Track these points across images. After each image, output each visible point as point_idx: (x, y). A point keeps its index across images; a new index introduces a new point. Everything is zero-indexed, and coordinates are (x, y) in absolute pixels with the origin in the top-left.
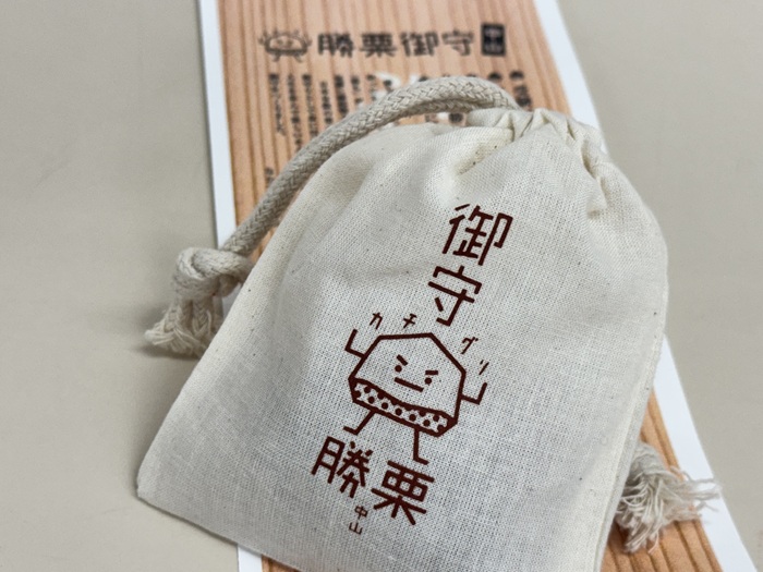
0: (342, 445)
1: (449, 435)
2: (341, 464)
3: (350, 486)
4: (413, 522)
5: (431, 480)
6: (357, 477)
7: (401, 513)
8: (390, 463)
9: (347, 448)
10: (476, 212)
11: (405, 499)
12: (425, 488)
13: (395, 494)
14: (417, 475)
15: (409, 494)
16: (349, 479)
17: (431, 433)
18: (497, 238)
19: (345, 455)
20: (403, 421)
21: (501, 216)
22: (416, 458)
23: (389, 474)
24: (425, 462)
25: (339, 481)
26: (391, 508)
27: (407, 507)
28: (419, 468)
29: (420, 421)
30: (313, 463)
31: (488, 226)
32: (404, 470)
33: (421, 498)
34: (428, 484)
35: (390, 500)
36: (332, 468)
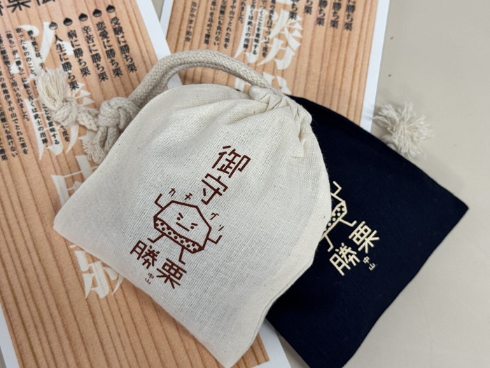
0: (146, 246)
1: (198, 254)
2: (144, 254)
3: (147, 264)
4: (174, 288)
5: (185, 272)
6: (151, 261)
7: (169, 281)
8: (167, 259)
9: (148, 248)
10: (233, 152)
11: (172, 277)
12: (181, 275)
13: (167, 274)
14: (179, 268)
15: (174, 275)
16: (147, 261)
17: (190, 251)
18: (240, 166)
19: (146, 250)
20: (177, 242)
21: (245, 156)
22: (180, 260)
23: (166, 264)
24: (184, 263)
25: (142, 260)
26: (165, 278)
27: (172, 280)
28: (180, 265)
29: (185, 244)
30: (131, 249)
31: (237, 160)
32: (173, 264)
33: (179, 278)
34: (183, 273)
35: (165, 275)
36: (140, 254)
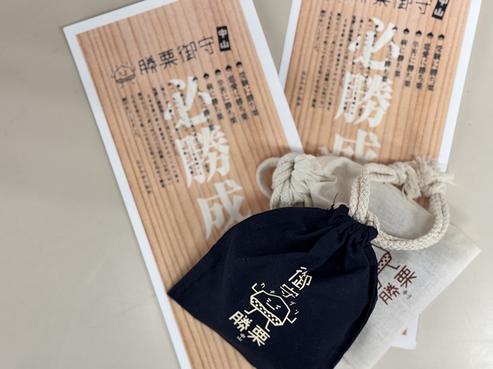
0: (383, 292)
1: (392, 256)
2: (389, 294)
4: (415, 277)
6: (394, 290)
7: (411, 280)
9: (385, 291)
13: (405, 280)
15: (407, 275)
16: (394, 293)
19: (386, 292)
20: (383, 269)
22: (396, 269)
24: (399, 266)
26: (408, 282)
27: (410, 277)
28: (400, 269)
29: (384, 263)
32: (399, 274)
34: (406, 268)
36: (389, 297)
